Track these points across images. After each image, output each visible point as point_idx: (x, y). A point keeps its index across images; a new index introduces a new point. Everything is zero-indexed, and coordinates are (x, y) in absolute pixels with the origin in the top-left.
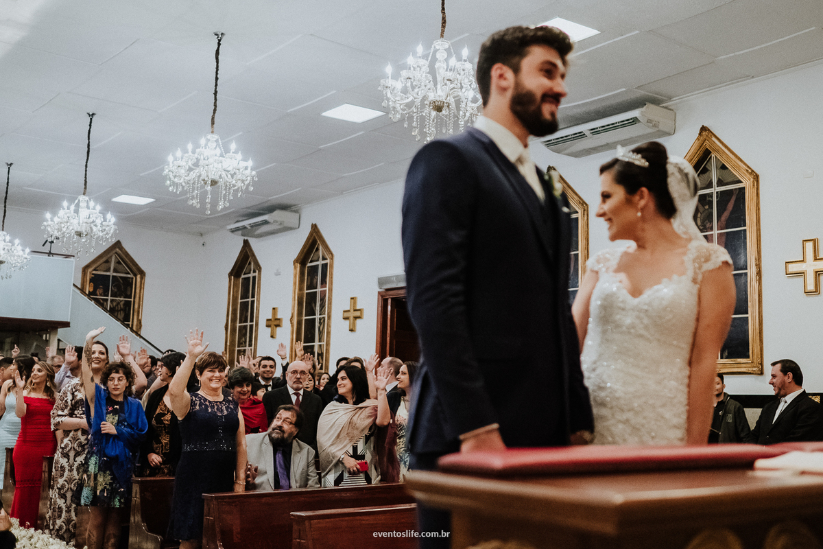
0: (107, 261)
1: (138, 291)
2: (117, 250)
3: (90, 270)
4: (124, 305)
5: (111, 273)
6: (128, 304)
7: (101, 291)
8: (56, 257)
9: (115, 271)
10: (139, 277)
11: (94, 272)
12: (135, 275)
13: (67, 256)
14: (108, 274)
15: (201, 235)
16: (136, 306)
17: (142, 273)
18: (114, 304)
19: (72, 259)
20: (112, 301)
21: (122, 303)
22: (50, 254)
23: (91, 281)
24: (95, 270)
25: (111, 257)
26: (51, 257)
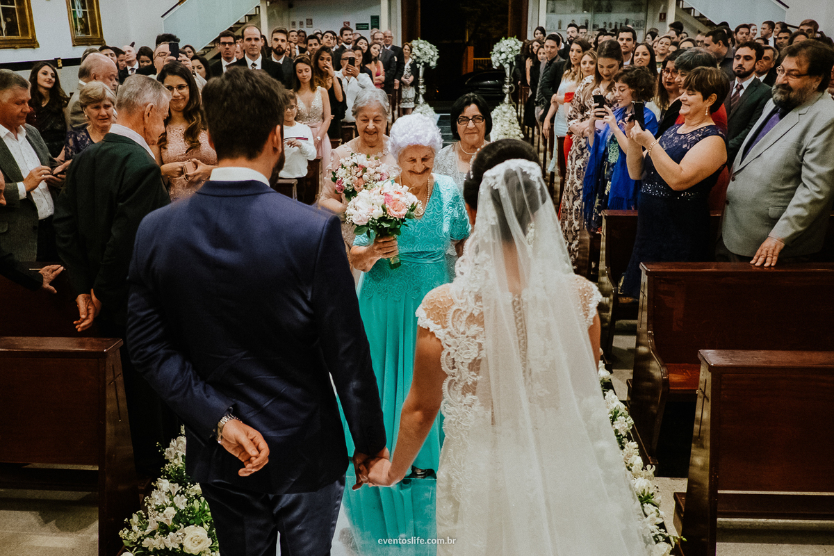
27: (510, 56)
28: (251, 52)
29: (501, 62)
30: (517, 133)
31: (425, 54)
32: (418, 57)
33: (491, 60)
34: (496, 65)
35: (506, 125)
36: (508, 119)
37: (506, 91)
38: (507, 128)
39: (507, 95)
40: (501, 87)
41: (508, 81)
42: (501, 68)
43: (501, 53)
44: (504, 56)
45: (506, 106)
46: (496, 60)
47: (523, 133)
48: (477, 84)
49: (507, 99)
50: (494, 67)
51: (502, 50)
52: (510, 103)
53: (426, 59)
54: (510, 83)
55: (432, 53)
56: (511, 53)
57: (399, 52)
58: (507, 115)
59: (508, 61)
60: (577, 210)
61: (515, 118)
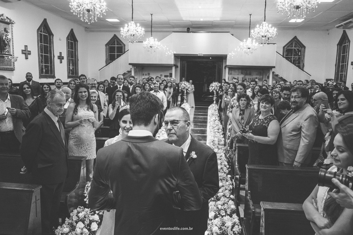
0: (292, 44)
1: (303, 53)
2: (295, 39)
3: (286, 47)
4: (298, 59)
5: (293, 48)
6: (299, 58)
7: (290, 54)
8: (270, 45)
9: (295, 47)
10: (303, 48)
11: (287, 48)
12: (302, 48)
13: (274, 44)
14: (292, 48)
15: (328, 30)
16: (302, 59)
17: (305, 47)
18: (295, 58)
19: (275, 45)
20: (294, 57)
21: (297, 58)
22: (268, 44)
23: (286, 51)
24: (288, 47)
25: (293, 42)
26: (269, 45)
27: (216, 88)
28: (119, 83)
29: (213, 90)
30: (216, 114)
31: (187, 86)
32: (184, 87)
33: (209, 89)
34: (211, 91)
35: (213, 111)
36: (214, 109)
37: (214, 99)
38: (213, 112)
39: (215, 101)
40: (213, 98)
41: (215, 96)
42: (213, 91)
43: (213, 87)
44: (213, 88)
45: (214, 104)
46: (211, 89)
47: (219, 114)
48: (206, 97)
49: (215, 102)
50: (210, 91)
51: (213, 86)
52: (216, 103)
53: (187, 88)
54: (216, 97)
55: (189, 86)
56: (216, 87)
57: (178, 85)
58: (214, 108)
59: (215, 90)
60: (229, 143)
61: (217, 109)
